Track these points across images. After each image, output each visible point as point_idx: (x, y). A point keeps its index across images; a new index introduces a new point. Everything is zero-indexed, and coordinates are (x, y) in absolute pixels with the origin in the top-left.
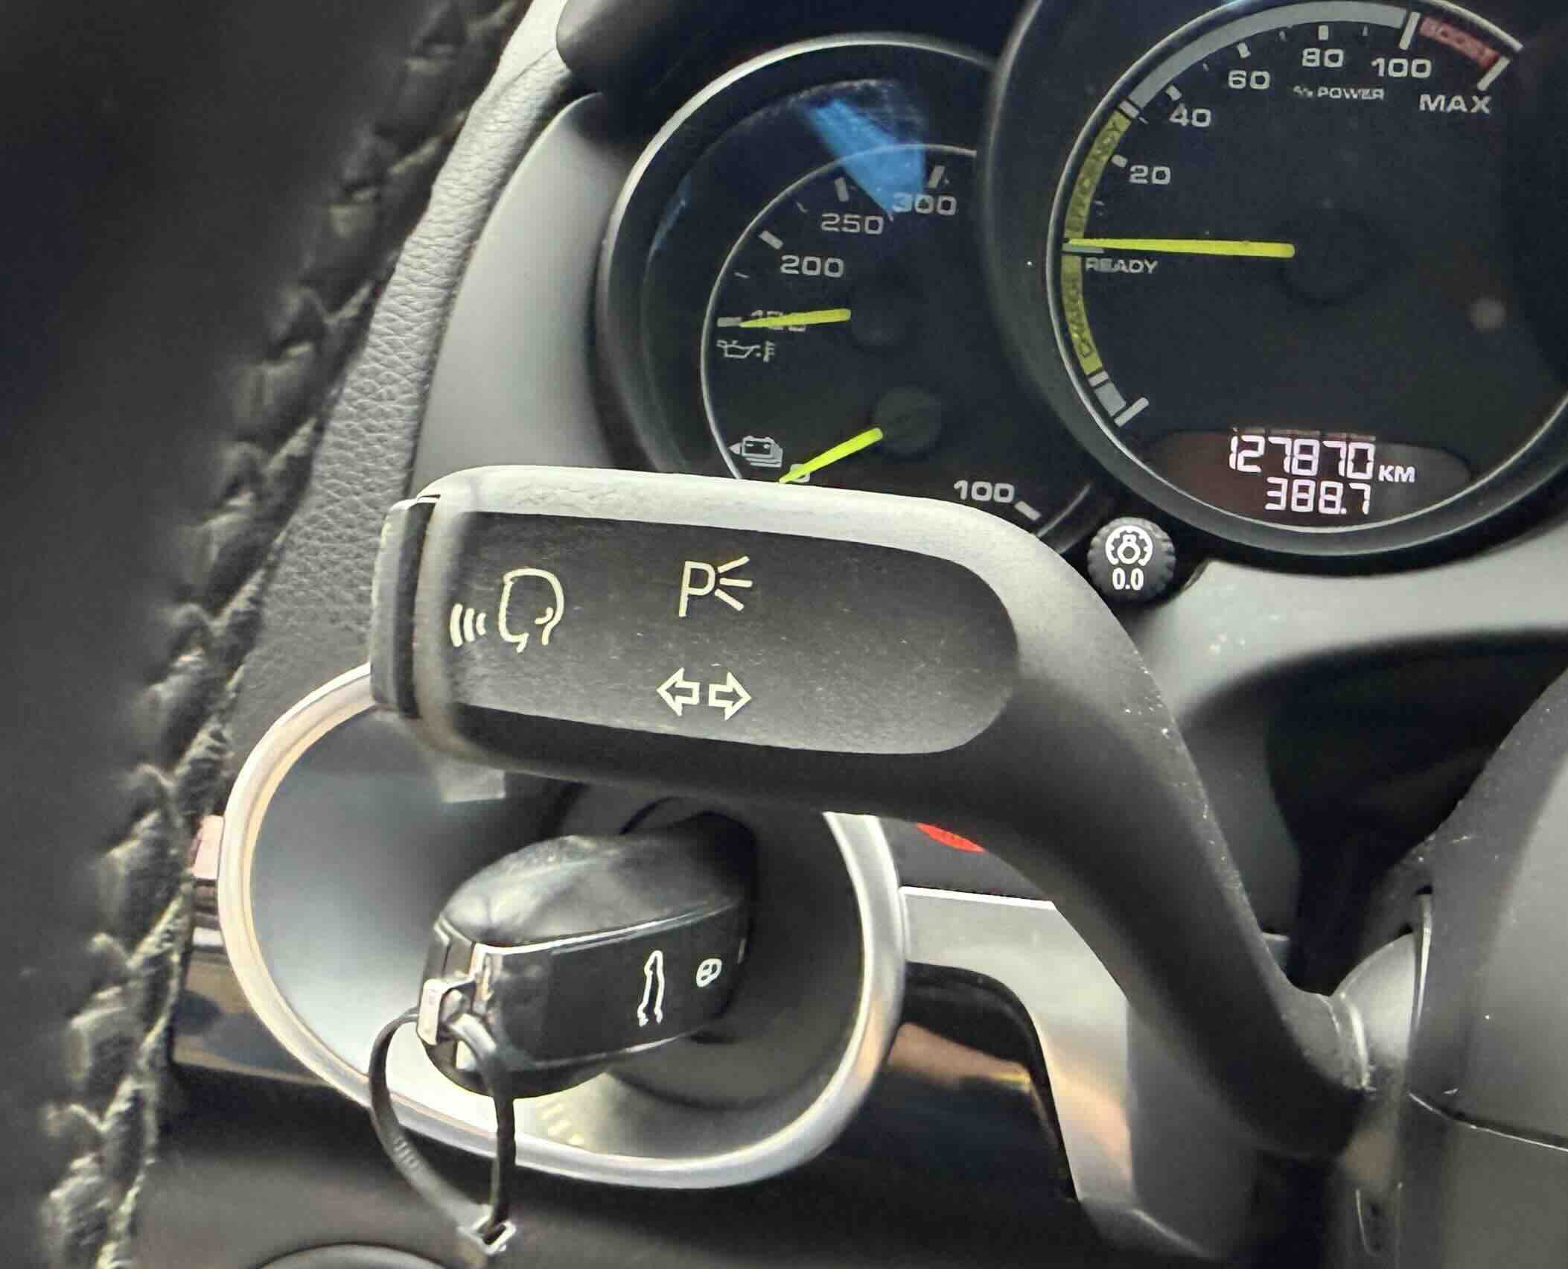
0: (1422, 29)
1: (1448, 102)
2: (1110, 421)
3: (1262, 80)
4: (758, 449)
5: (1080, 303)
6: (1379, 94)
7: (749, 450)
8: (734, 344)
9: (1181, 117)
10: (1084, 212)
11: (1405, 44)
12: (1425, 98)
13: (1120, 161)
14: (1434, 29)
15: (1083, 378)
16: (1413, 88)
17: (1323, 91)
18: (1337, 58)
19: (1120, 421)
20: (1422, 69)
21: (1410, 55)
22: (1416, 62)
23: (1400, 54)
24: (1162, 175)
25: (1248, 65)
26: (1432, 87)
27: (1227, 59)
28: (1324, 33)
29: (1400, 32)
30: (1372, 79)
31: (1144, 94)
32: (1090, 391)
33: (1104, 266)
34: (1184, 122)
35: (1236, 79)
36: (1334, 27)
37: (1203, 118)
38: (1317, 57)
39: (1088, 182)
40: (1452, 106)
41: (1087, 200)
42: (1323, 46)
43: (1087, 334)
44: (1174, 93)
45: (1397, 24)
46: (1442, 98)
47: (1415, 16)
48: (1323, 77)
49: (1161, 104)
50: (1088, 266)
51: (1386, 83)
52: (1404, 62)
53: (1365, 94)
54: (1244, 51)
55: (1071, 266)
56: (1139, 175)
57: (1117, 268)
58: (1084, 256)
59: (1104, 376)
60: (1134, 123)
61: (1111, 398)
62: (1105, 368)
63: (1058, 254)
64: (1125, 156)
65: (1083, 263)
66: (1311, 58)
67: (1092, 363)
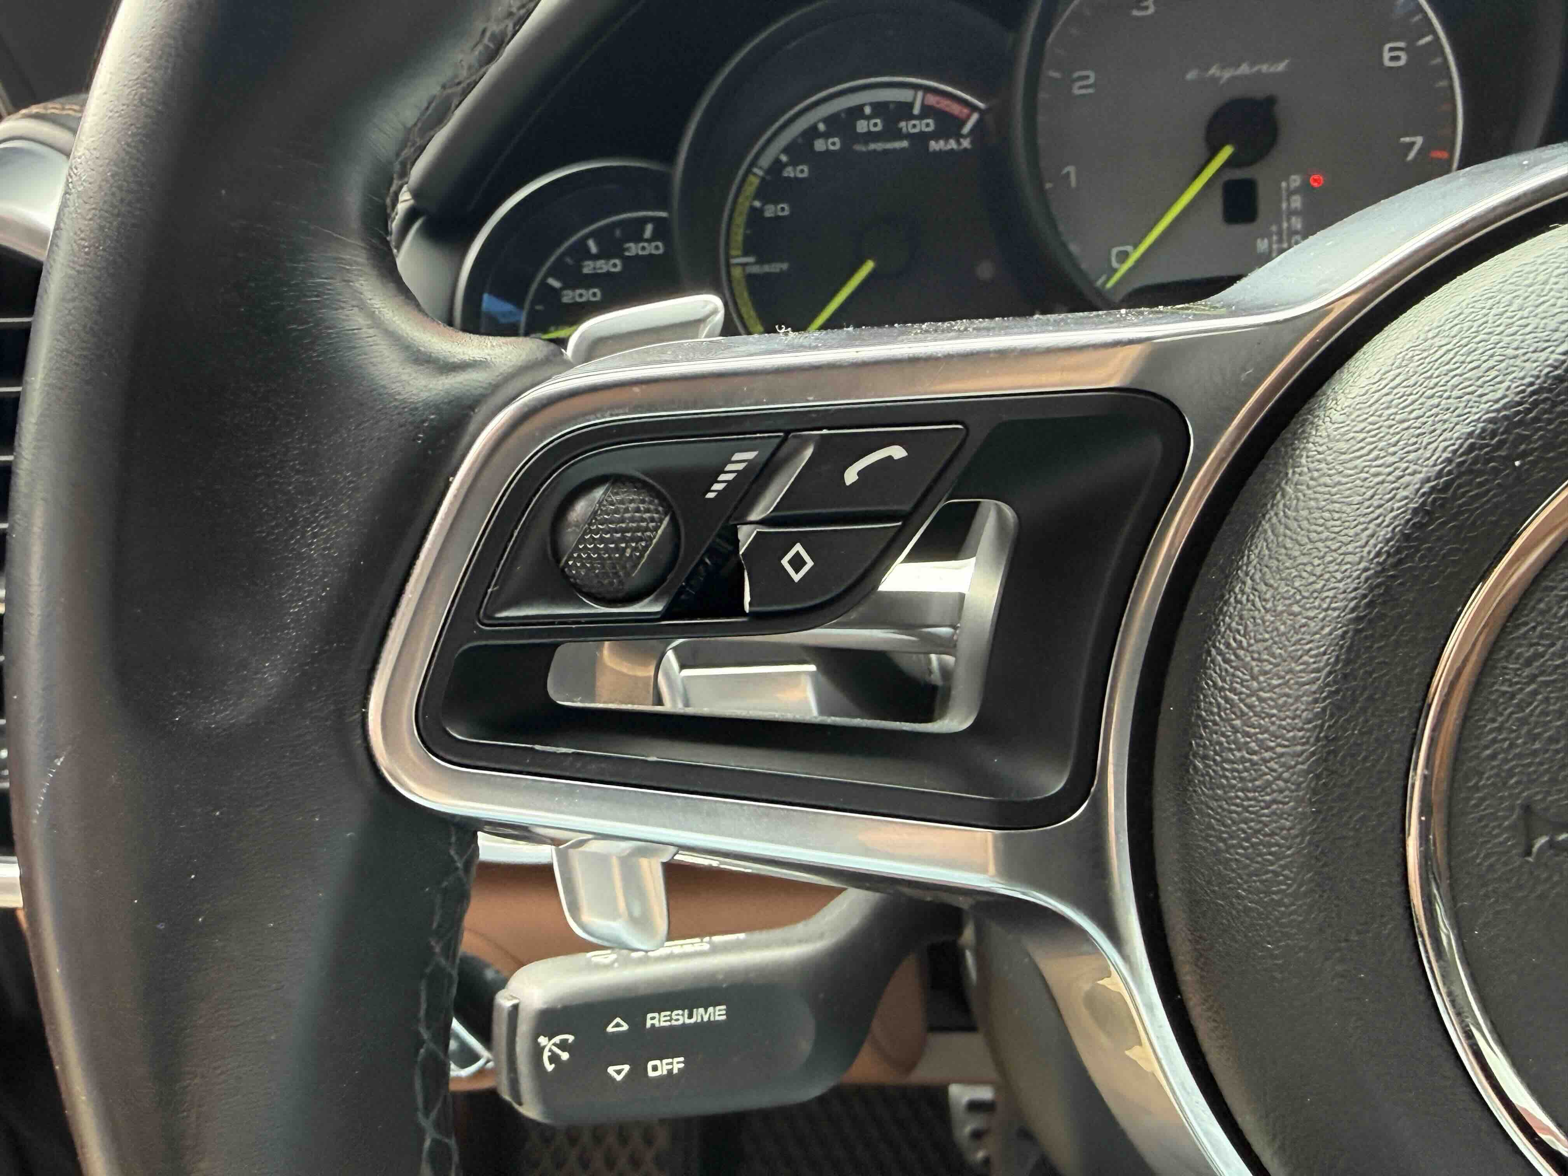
3: (834, 144)
6: (905, 144)
9: (789, 172)
11: (916, 111)
12: (932, 144)
13: (757, 204)
14: (932, 100)
16: (923, 138)
17: (872, 146)
18: (877, 125)
20: (928, 125)
21: (921, 117)
24: (783, 209)
25: (826, 135)
26: (936, 135)
27: (812, 133)
28: (868, 110)
30: (899, 135)
31: (766, 161)
34: (792, 175)
37: (802, 171)
39: (740, 220)
42: (868, 118)
44: (784, 158)
46: (942, 142)
47: (920, 94)
48: (870, 137)
49: (777, 166)
51: (909, 136)
54: (822, 127)
55: (737, 272)
56: (770, 211)
60: (763, 179)
63: (728, 265)
64: (760, 200)
65: (744, 270)
66: (862, 126)
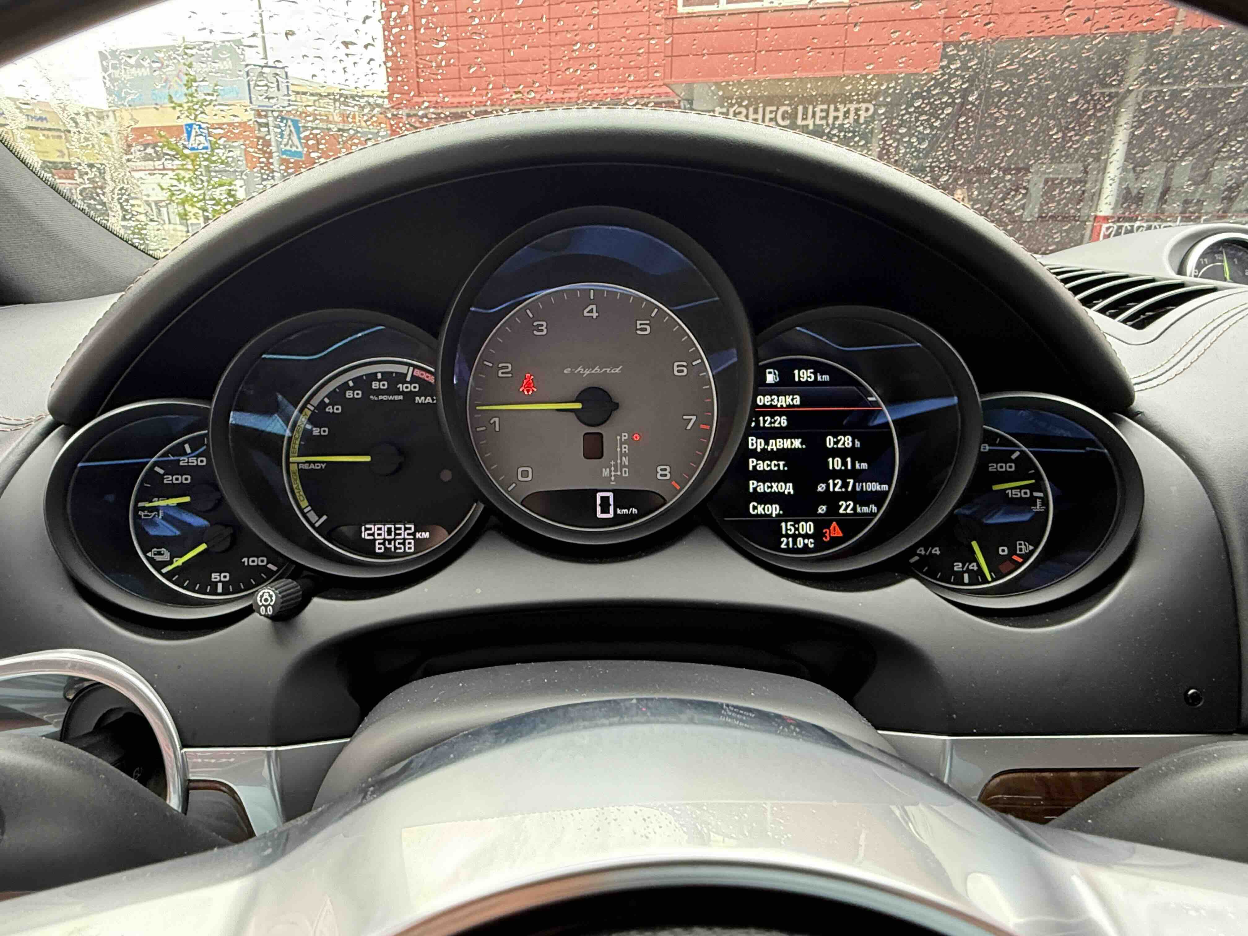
0: (414, 374)
1: (425, 399)
2: (312, 525)
4: (159, 553)
5: (298, 481)
7: (155, 554)
8: (146, 513)
10: (297, 447)
15: (301, 510)
19: (317, 525)
22: (413, 385)
23: (407, 382)
29: (406, 375)
32: (304, 515)
33: (306, 467)
35: (349, 394)
36: (383, 373)
38: (377, 385)
40: (427, 401)
41: (298, 442)
43: (302, 493)
45: (405, 372)
50: (300, 467)
52: (409, 385)
53: (396, 398)
57: (311, 467)
58: (298, 463)
59: (309, 508)
61: (313, 516)
62: (310, 505)
67: (304, 503)
